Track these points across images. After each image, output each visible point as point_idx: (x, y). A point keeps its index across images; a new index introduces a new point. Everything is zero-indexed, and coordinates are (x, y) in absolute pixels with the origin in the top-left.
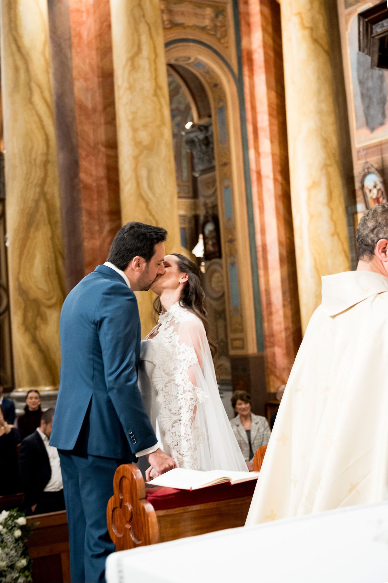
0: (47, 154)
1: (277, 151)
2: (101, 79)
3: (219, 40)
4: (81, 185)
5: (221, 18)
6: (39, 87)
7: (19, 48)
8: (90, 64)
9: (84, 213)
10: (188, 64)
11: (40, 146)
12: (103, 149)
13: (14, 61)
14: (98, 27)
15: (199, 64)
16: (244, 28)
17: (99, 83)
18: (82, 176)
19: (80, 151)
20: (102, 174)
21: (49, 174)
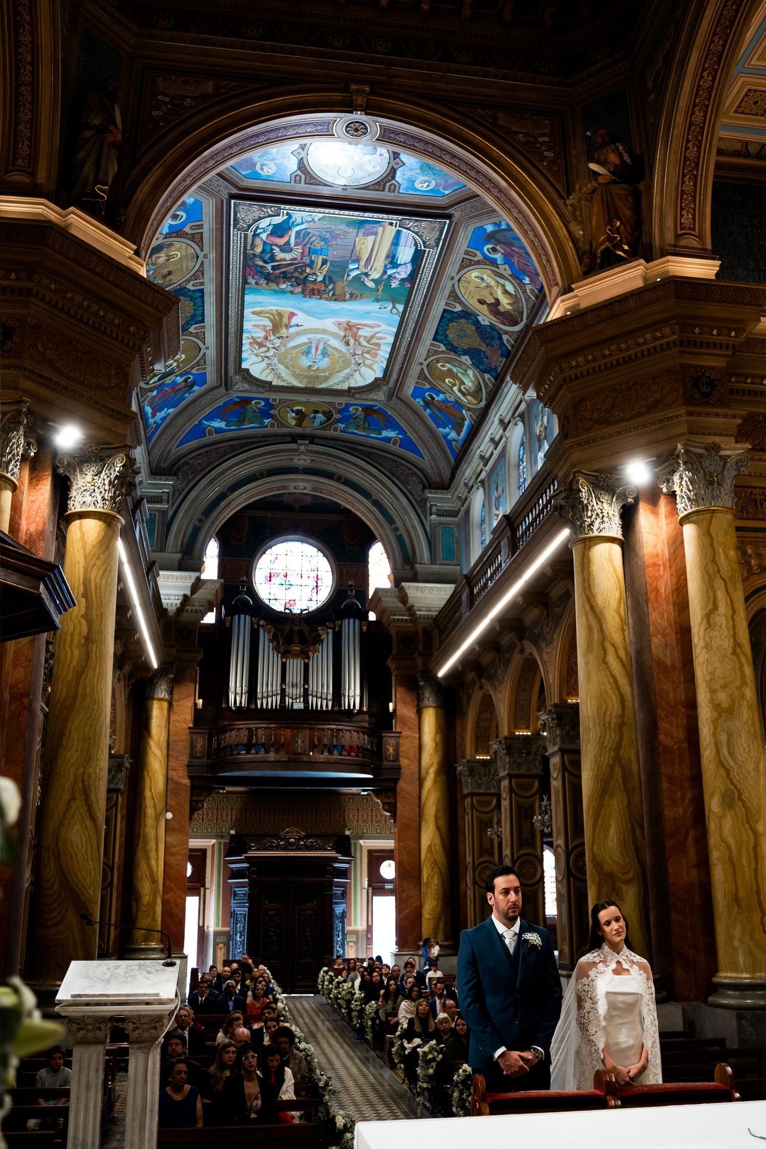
0: (622, 716)
2: (679, 636)
4: (661, 748)
6: (613, 646)
7: (592, 608)
8: (668, 619)
9: (664, 778)
11: (614, 707)
12: (683, 710)
13: (588, 620)
14: (674, 581)
17: (677, 639)
18: (662, 738)
19: (658, 711)
20: (683, 736)
21: (625, 737)
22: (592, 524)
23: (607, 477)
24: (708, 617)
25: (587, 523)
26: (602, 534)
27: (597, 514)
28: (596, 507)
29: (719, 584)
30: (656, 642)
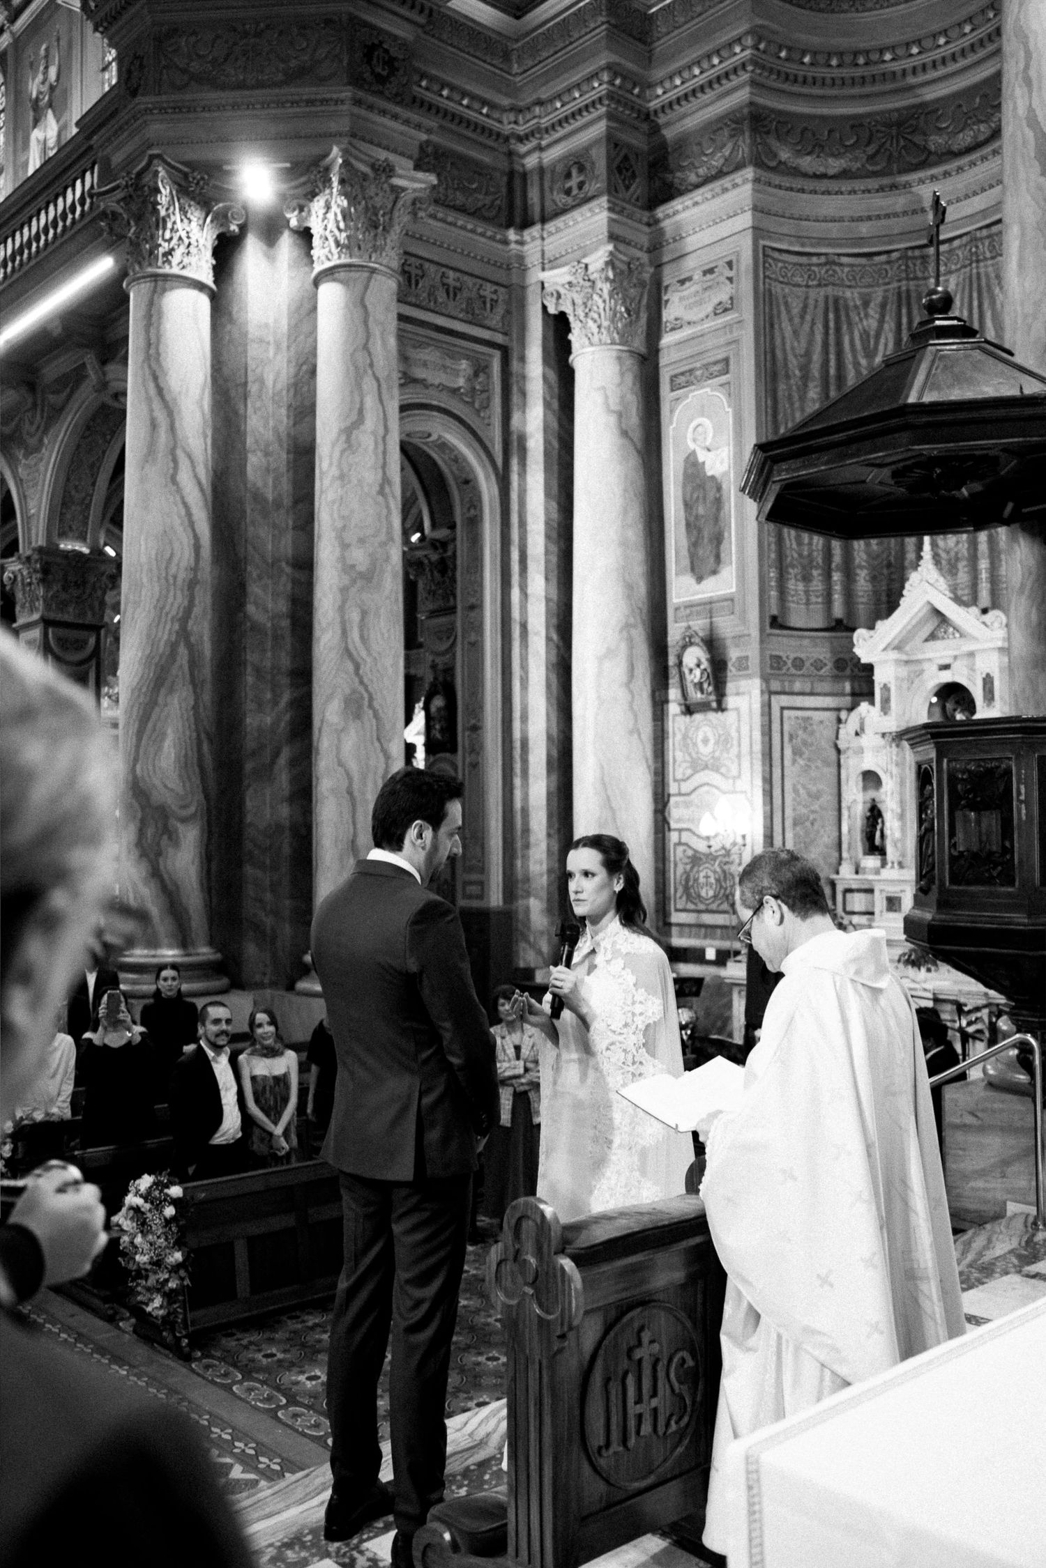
0: (195, 569)
1: (554, 595)
2: (291, 456)
3: (478, 411)
4: (247, 624)
5: (482, 378)
6: (189, 456)
7: (160, 391)
8: (275, 430)
9: (249, 669)
10: (426, 444)
11: (184, 555)
12: (288, 570)
13: (151, 411)
14: (292, 371)
15: (443, 446)
16: (515, 398)
17: (288, 462)
18: (251, 609)
19: (249, 568)
20: (284, 609)
21: (197, 602)
22: (170, 252)
23: (202, 178)
24: (349, 431)
25: (161, 250)
26: (185, 273)
27: (180, 238)
28: (179, 225)
29: (369, 384)
30: (254, 461)
